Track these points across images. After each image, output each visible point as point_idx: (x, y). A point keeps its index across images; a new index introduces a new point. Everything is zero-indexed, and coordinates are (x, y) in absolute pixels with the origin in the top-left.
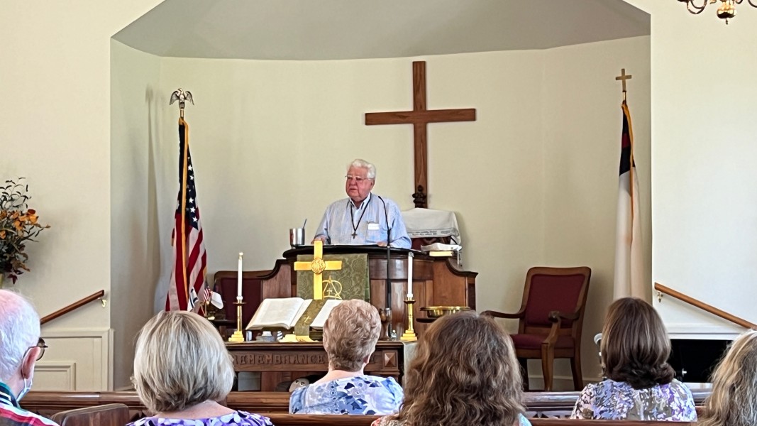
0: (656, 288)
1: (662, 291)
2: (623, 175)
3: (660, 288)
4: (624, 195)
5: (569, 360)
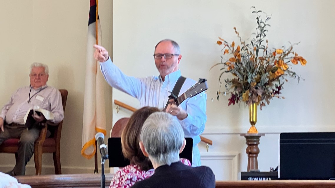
0: (116, 104)
1: (119, 105)
2: (91, 25)
3: (118, 103)
4: (91, 38)
5: (52, 154)
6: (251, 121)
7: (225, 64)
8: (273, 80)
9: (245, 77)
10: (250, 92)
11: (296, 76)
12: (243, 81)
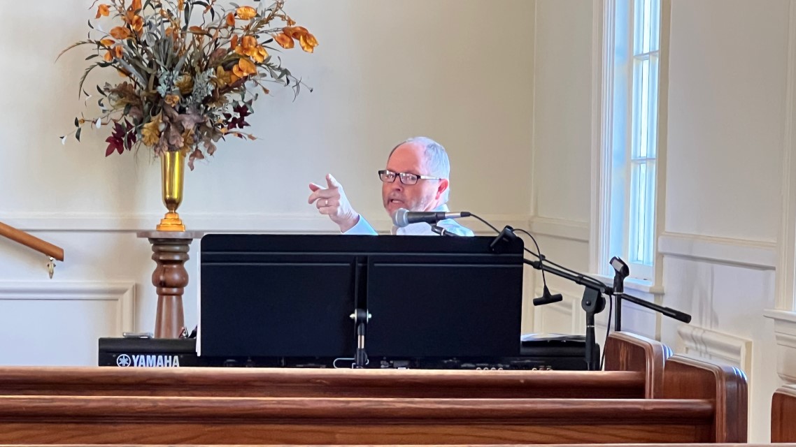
6: (168, 196)
7: (99, 44)
8: (228, 89)
9: (152, 78)
10: (164, 122)
11: (289, 77)
12: (147, 90)
